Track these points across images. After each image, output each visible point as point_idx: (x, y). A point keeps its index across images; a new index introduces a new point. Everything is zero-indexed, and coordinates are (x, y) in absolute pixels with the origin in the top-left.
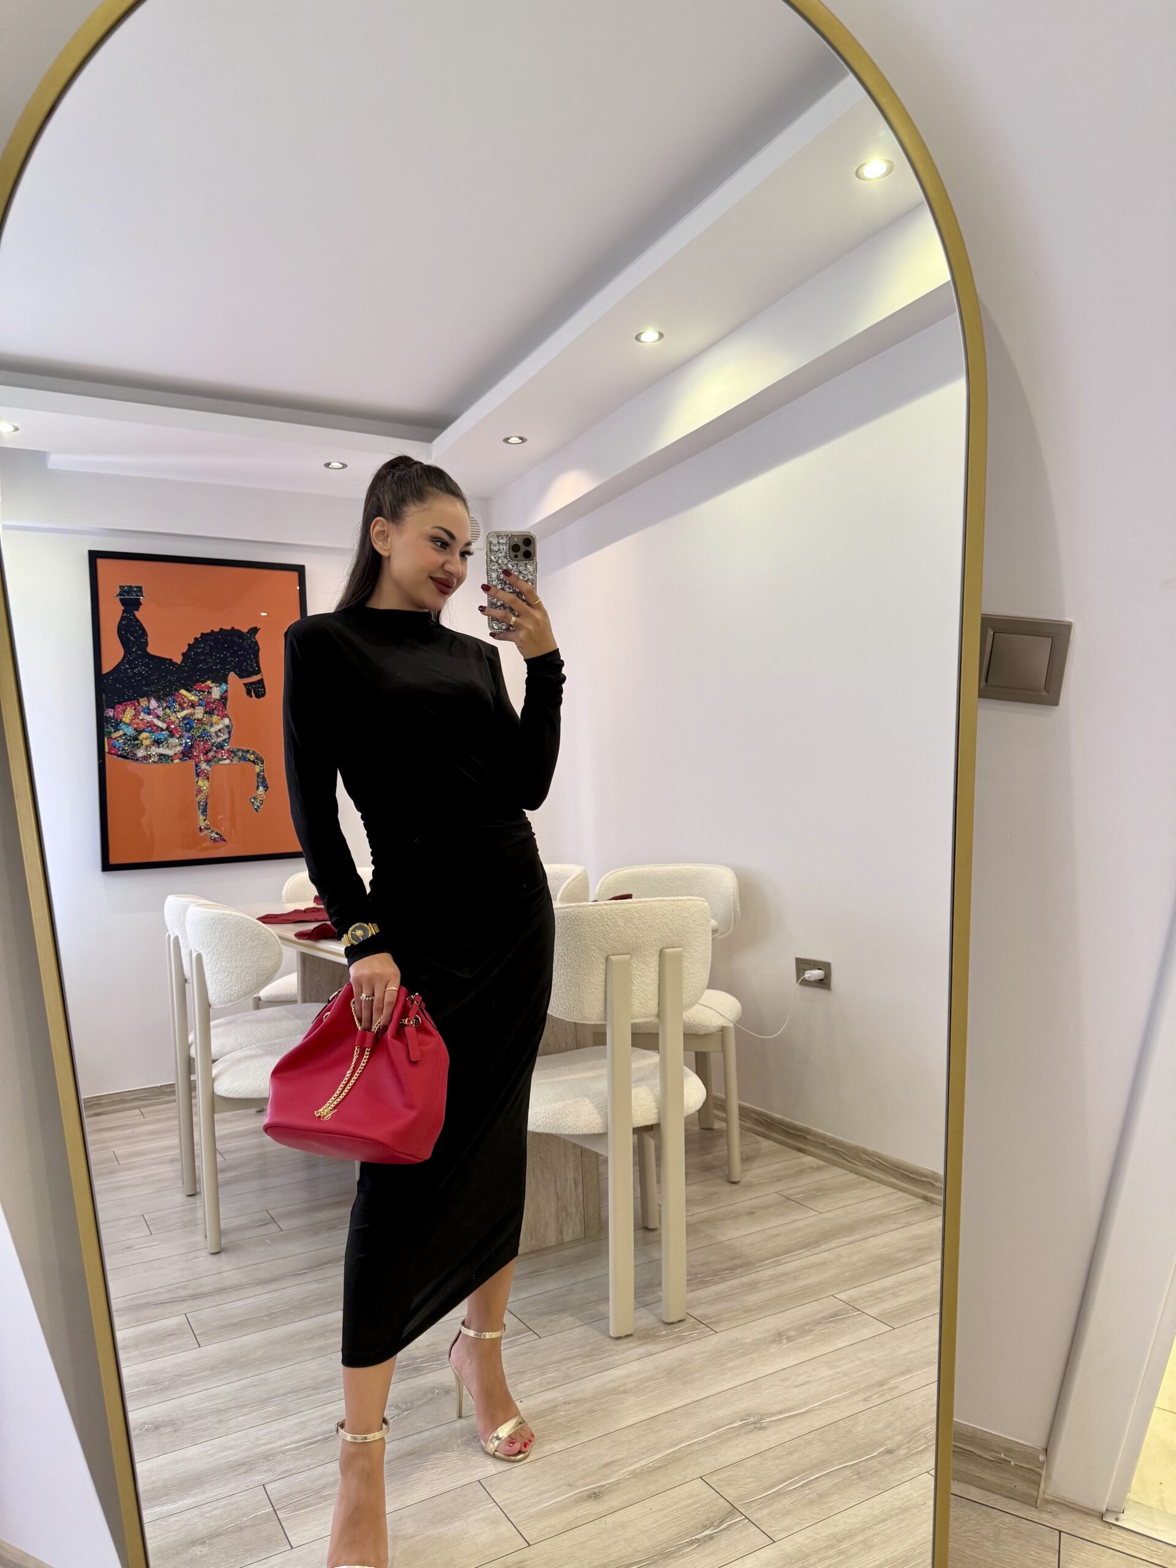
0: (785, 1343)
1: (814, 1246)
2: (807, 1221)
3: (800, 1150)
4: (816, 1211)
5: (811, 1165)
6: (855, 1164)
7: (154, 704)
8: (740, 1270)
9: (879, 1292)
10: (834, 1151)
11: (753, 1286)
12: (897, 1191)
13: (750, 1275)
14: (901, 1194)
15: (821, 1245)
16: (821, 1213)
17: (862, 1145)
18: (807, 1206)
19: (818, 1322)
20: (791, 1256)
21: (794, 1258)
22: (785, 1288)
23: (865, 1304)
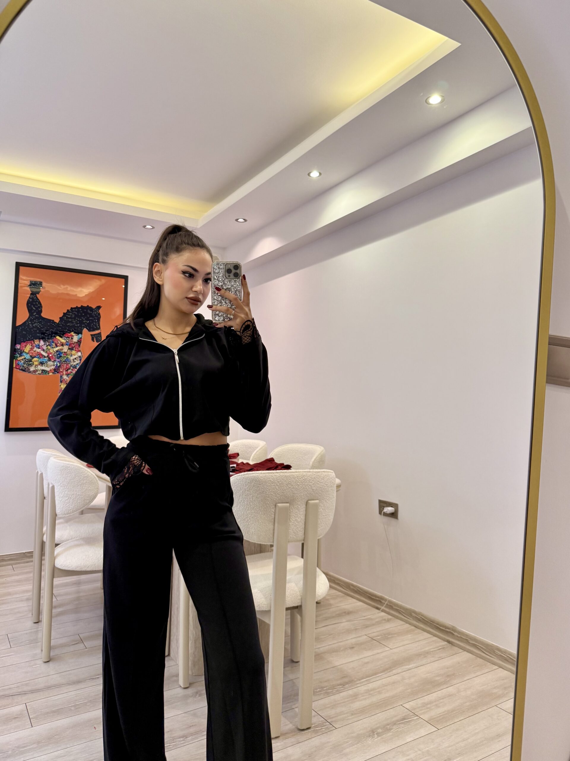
0: (376, 737)
1: (389, 671)
2: (384, 654)
3: (378, 608)
4: (388, 647)
5: (384, 618)
6: (409, 619)
7: (42, 343)
8: (347, 686)
9: (427, 704)
10: (397, 611)
11: (355, 697)
12: (432, 636)
13: (353, 689)
14: (435, 638)
15: (393, 670)
16: (391, 649)
17: (413, 608)
18: (383, 644)
19: (394, 724)
20: (376, 677)
21: (378, 679)
22: (374, 699)
23: (420, 712)
